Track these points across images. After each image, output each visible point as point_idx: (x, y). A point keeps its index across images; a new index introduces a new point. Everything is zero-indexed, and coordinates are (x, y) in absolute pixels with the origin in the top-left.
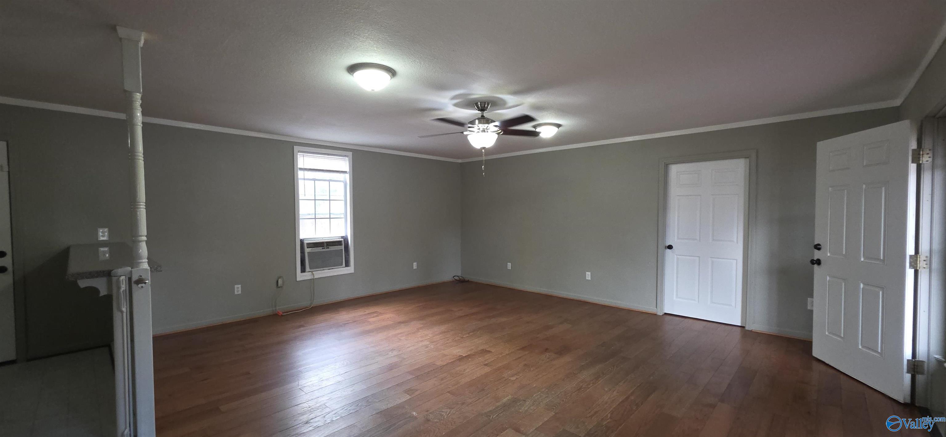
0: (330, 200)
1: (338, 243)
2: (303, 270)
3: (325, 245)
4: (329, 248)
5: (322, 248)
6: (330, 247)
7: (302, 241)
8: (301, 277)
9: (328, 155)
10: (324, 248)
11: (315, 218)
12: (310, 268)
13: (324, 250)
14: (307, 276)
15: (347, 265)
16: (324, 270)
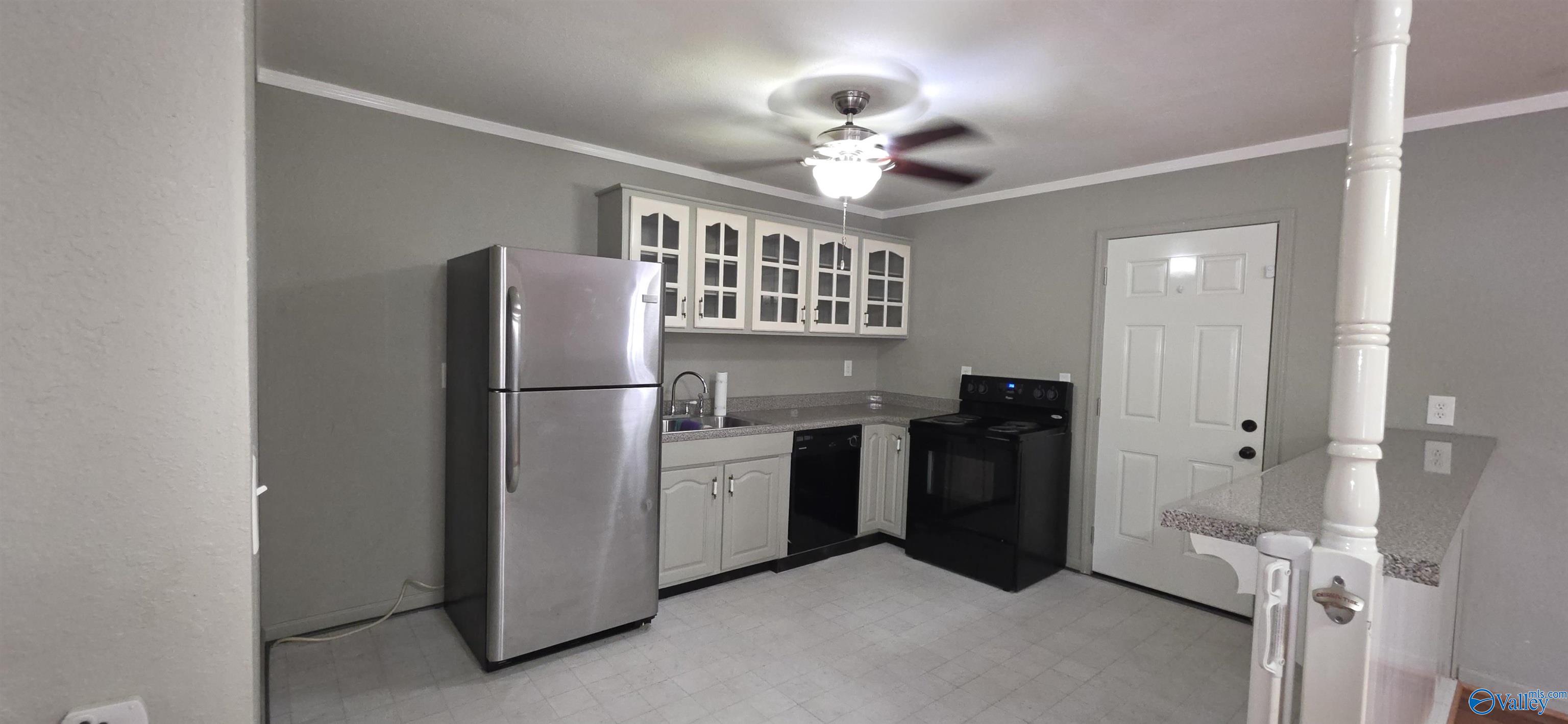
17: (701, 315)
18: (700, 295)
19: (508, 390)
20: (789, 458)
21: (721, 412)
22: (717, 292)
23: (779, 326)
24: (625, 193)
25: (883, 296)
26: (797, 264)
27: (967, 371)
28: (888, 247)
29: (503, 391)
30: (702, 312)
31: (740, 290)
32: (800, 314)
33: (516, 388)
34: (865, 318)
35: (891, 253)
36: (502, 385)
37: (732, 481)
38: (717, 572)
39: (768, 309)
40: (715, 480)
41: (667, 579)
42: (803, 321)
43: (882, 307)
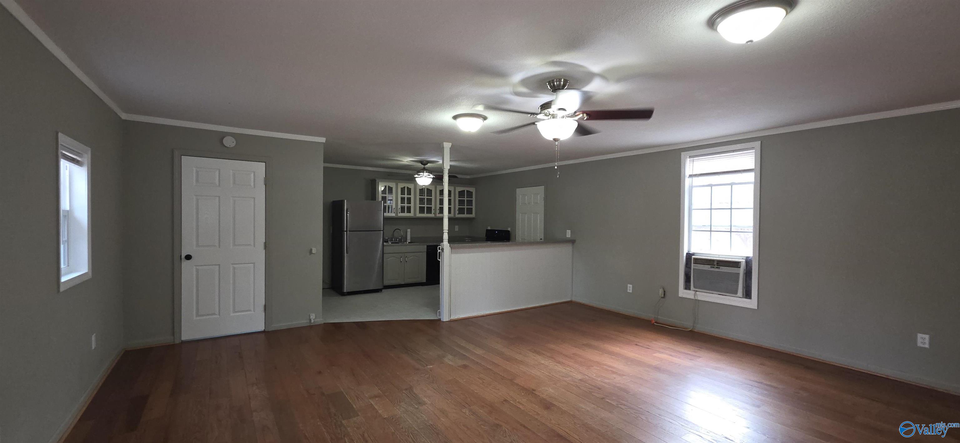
0: (731, 209)
1: (736, 264)
2: (687, 287)
3: (715, 263)
4: (719, 268)
5: (711, 267)
6: (721, 267)
7: (689, 256)
8: (683, 293)
9: (733, 152)
10: (713, 267)
11: (711, 231)
12: (694, 287)
13: (713, 269)
14: (689, 294)
15: (748, 294)
16: (713, 293)
17: (399, 213)
18: (399, 207)
19: (346, 231)
20: (426, 253)
21: (409, 241)
22: (405, 206)
23: (425, 215)
24: (377, 181)
25: (465, 204)
26: (431, 196)
27: (489, 228)
28: (466, 189)
29: (345, 231)
30: (400, 211)
31: (412, 205)
32: (433, 211)
33: (348, 230)
34: (457, 212)
35: (467, 191)
36: (345, 230)
37: (407, 258)
38: (403, 283)
39: (422, 210)
40: (401, 257)
41: (386, 283)
42: (434, 213)
43: (464, 208)
